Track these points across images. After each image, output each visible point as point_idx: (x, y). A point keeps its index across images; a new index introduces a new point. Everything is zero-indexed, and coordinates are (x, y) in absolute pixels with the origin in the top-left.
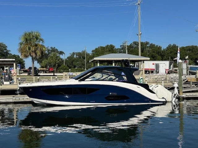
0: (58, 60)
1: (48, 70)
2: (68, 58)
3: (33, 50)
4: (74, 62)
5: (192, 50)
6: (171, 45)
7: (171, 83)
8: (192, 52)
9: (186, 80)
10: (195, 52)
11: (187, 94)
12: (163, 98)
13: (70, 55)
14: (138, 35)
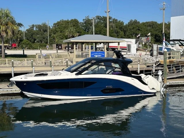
0: (20, 35)
1: (11, 47)
2: (27, 30)
3: (4, 29)
4: (34, 35)
5: (152, 26)
6: (132, 20)
7: (145, 66)
8: (153, 28)
9: (159, 62)
10: (155, 28)
11: (170, 82)
12: (153, 89)
13: (29, 28)
14: (106, 12)
